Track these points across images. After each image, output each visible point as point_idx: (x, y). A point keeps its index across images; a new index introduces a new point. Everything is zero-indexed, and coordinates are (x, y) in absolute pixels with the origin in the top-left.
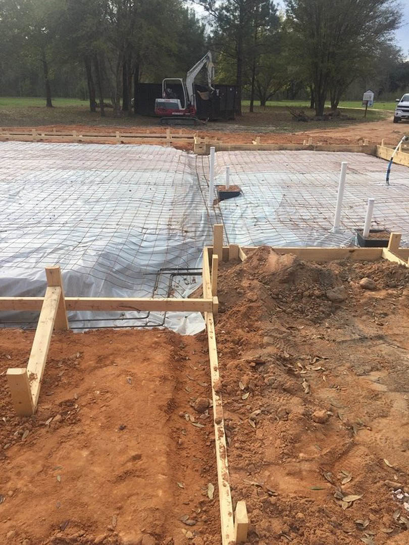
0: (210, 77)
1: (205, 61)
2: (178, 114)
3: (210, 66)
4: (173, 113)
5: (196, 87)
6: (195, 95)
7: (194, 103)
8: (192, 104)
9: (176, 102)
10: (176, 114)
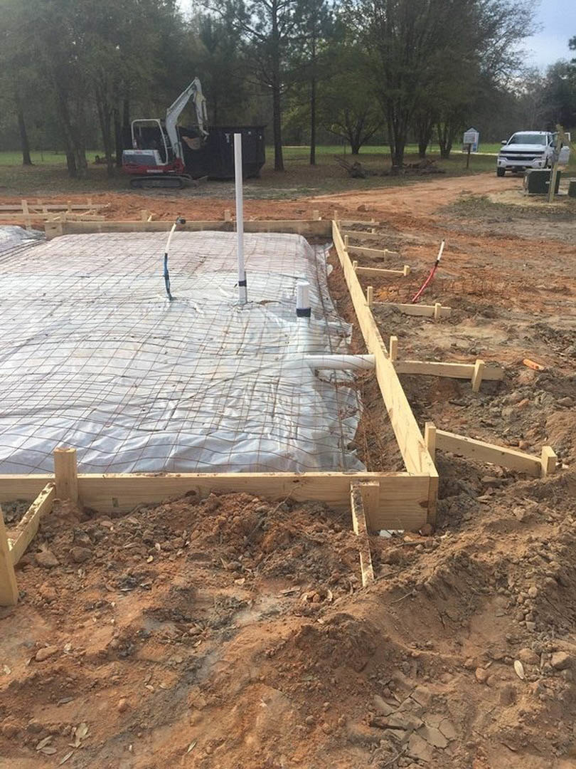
0: (201, 115)
1: (191, 92)
2: (156, 171)
3: (200, 99)
4: (148, 171)
5: (181, 132)
6: (180, 143)
7: (180, 155)
8: (178, 156)
9: (151, 154)
10: (152, 171)
